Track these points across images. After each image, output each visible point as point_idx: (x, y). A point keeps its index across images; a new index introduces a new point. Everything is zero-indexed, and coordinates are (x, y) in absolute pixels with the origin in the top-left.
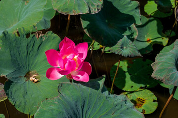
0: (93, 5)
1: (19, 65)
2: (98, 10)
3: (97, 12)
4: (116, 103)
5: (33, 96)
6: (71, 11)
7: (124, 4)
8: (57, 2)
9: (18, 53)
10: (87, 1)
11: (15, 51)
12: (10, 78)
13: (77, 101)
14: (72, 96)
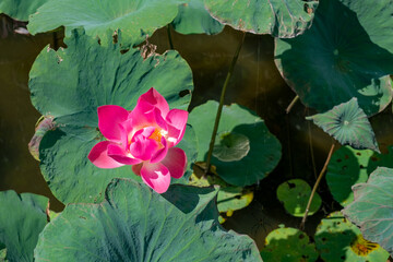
0: (287, 18)
1: (91, 102)
2: (296, 31)
3: (291, 35)
4: (219, 251)
5: (96, 174)
6: (235, 20)
7: (383, 25)
9: (94, 79)
10: (277, 8)
11: (91, 73)
12: (62, 126)
13: (137, 224)
14: (130, 212)
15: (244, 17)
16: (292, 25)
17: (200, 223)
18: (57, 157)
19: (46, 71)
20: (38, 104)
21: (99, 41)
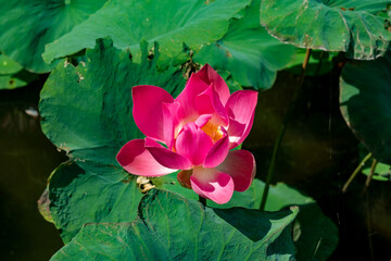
0: (364, 36)
1: (118, 134)
2: (376, 52)
3: (370, 56)
6: (300, 37)
8: (274, 7)
10: (351, 23)
11: (119, 97)
12: (81, 160)
13: (184, 255)
14: (173, 237)
15: (311, 32)
16: (371, 45)
17: (273, 257)
18: (72, 200)
19: (62, 90)
20: (50, 132)
21: (131, 57)
